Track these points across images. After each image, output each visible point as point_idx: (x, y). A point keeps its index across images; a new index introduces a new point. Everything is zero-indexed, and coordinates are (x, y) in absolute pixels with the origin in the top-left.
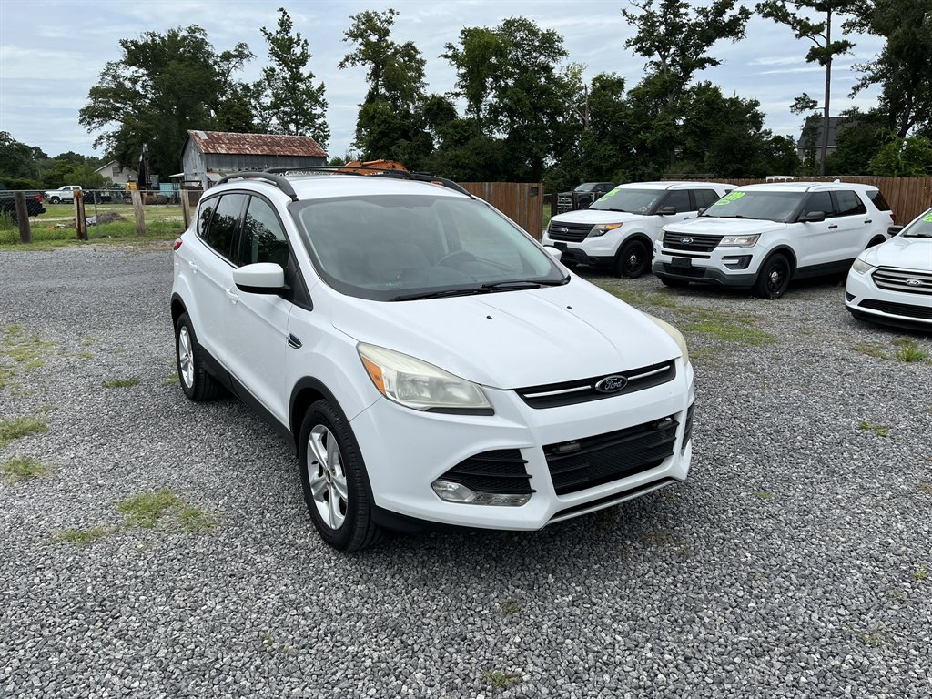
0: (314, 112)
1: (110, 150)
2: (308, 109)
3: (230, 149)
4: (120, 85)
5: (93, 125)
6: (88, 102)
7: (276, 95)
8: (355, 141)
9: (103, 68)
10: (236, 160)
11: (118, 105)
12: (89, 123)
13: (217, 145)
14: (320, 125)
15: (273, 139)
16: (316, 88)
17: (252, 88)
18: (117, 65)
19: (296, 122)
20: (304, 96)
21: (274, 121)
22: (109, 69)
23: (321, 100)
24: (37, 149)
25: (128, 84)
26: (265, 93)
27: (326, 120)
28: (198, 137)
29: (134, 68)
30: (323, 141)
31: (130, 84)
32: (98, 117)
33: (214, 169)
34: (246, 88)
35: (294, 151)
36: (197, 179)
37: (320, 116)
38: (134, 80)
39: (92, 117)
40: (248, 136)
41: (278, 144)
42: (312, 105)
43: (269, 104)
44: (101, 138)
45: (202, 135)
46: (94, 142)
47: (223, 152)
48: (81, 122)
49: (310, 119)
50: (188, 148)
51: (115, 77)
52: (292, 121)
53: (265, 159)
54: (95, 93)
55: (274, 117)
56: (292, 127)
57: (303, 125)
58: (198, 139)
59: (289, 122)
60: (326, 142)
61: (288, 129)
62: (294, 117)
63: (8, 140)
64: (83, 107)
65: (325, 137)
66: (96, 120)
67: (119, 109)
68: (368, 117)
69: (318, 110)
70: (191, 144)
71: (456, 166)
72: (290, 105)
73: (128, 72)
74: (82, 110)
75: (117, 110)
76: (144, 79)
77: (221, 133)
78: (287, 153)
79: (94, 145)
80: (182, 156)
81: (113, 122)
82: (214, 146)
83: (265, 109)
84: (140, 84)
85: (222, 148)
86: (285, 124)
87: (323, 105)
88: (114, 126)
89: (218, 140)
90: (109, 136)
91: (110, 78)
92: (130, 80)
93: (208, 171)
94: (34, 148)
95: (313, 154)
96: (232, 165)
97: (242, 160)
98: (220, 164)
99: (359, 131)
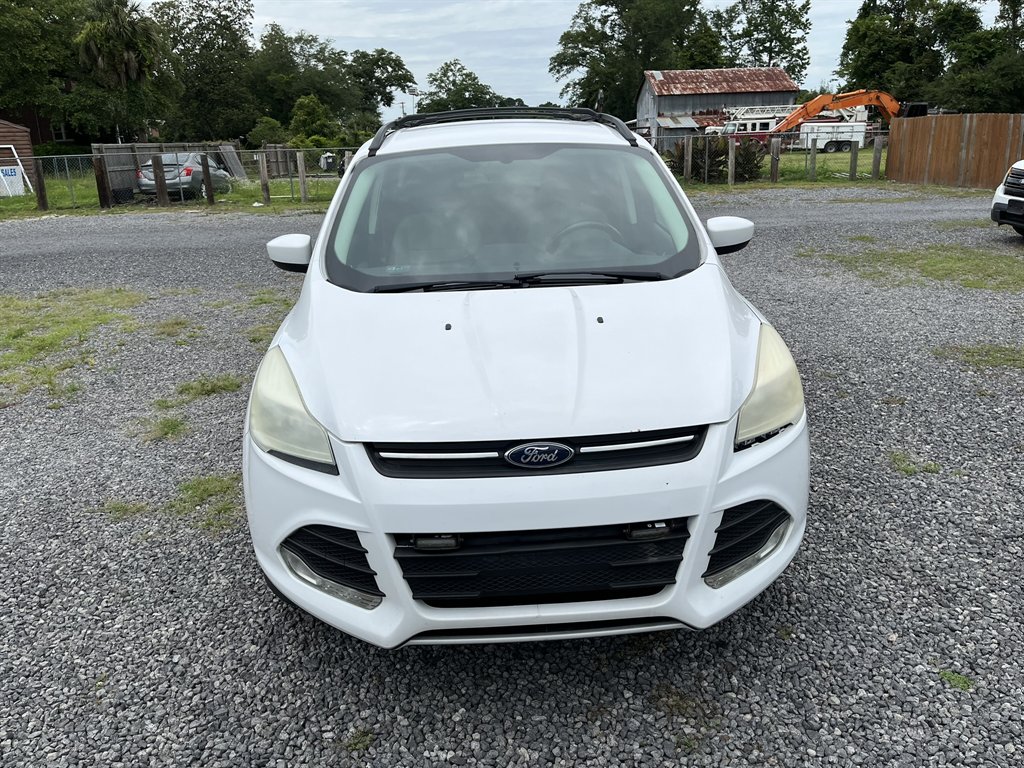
0: (792, 36)
1: (575, 98)
2: (786, 33)
3: (685, 89)
4: (591, 28)
5: (561, 74)
6: (560, 49)
7: (749, 22)
8: (838, 69)
9: (575, 10)
10: (690, 101)
11: (585, 49)
12: (558, 72)
13: (672, 86)
14: (799, 51)
15: (735, 74)
16: (799, 6)
17: (724, 15)
18: (589, 5)
19: (770, 51)
20: (783, 18)
21: (745, 51)
22: (581, 11)
23: (804, 20)
24: (520, 101)
25: (598, 26)
26: (738, 19)
27: (806, 44)
28: (654, 77)
29: (604, 7)
30: (799, 72)
31: (600, 25)
32: (566, 64)
33: (666, 113)
34: (718, 15)
35: (758, 86)
36: (648, 125)
37: (799, 40)
38: (604, 20)
39: (561, 64)
40: (708, 72)
41: (741, 79)
42: (792, 28)
43: (740, 32)
44: (568, 86)
45: (658, 75)
46: (561, 91)
47: (678, 93)
48: (551, 70)
49: (787, 43)
50: (643, 92)
51: (586, 20)
52: (766, 49)
53: (723, 97)
54: (567, 38)
55: (745, 47)
56: (765, 57)
57: (778, 54)
58: (653, 81)
59: (762, 51)
60: (803, 73)
61: (760, 60)
62: (768, 45)
63: (488, 93)
64: (554, 55)
65: (803, 67)
66: (565, 68)
67: (587, 53)
68: (857, 36)
69: (799, 33)
70: (646, 86)
71: (972, 93)
72: (765, 30)
73: (597, 12)
74: (553, 58)
75: (584, 54)
76: (612, 18)
77: (678, 72)
78: (749, 89)
79: (561, 94)
80: (637, 100)
81: (580, 68)
82: (668, 88)
83: (735, 38)
84: (608, 24)
85: (676, 88)
86: (756, 53)
87: (805, 26)
88: (580, 73)
89: (673, 80)
90: (575, 84)
91: (582, 21)
92: (599, 20)
93: (659, 115)
94: (517, 100)
95: (781, 88)
96: (685, 107)
97: (697, 100)
98: (673, 107)
99: (845, 55)
